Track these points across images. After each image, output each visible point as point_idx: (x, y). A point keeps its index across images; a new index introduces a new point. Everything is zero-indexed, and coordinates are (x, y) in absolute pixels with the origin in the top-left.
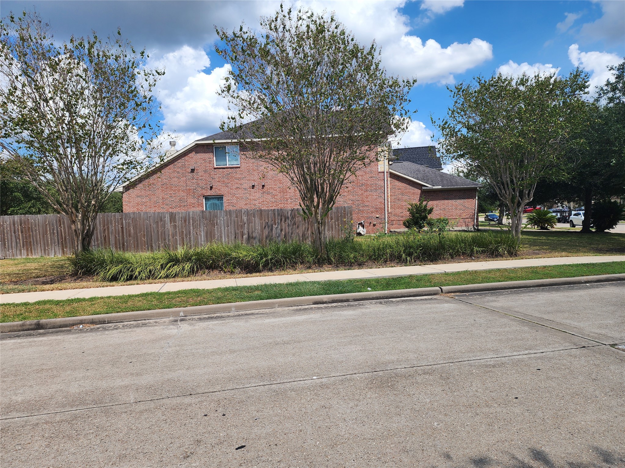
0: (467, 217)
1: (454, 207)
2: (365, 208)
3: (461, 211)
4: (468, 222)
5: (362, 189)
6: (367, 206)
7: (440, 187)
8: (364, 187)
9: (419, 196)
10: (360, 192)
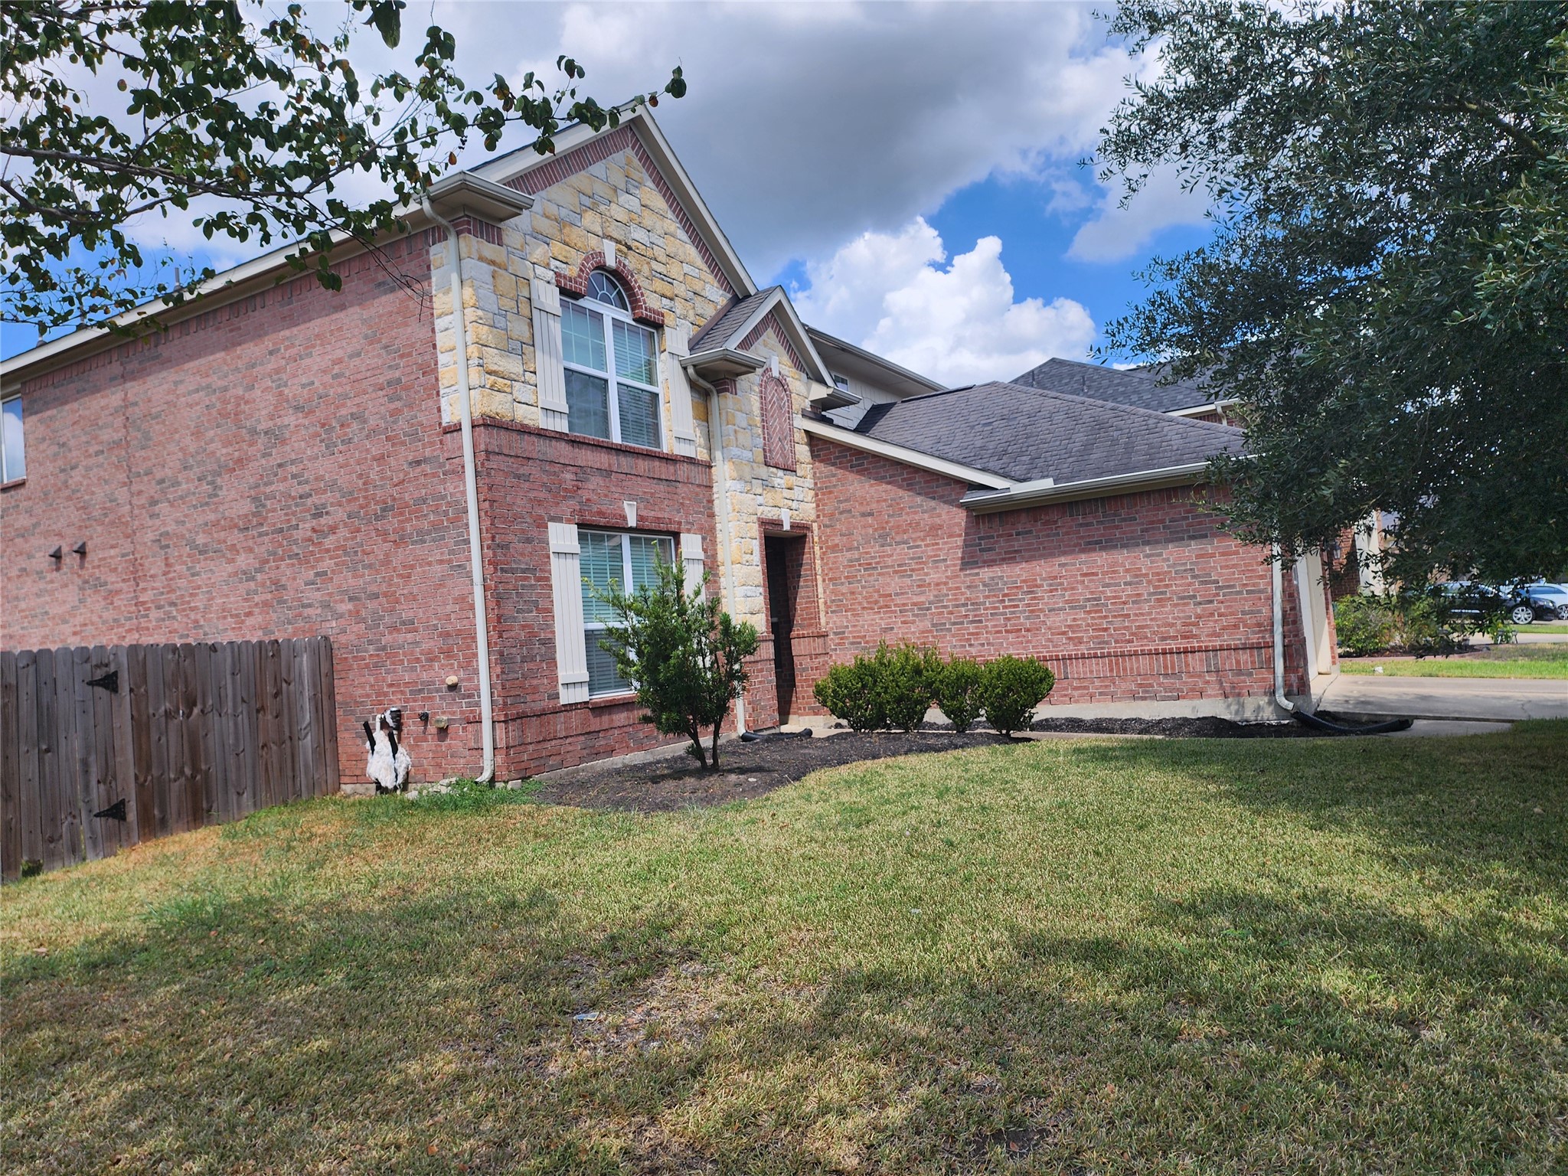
0: (1227, 640)
1: (1145, 590)
2: (401, 638)
3: (1192, 610)
4: (1239, 672)
5: (386, 533)
6: (410, 625)
7: (1046, 484)
8: (392, 522)
9: (960, 541)
10: (381, 549)
